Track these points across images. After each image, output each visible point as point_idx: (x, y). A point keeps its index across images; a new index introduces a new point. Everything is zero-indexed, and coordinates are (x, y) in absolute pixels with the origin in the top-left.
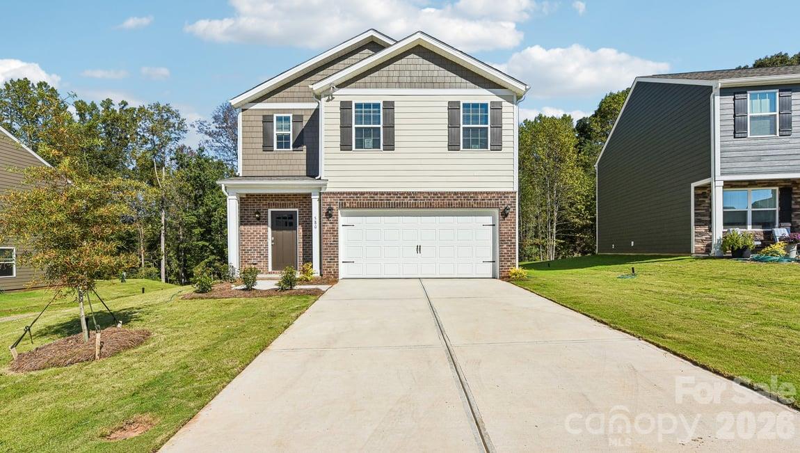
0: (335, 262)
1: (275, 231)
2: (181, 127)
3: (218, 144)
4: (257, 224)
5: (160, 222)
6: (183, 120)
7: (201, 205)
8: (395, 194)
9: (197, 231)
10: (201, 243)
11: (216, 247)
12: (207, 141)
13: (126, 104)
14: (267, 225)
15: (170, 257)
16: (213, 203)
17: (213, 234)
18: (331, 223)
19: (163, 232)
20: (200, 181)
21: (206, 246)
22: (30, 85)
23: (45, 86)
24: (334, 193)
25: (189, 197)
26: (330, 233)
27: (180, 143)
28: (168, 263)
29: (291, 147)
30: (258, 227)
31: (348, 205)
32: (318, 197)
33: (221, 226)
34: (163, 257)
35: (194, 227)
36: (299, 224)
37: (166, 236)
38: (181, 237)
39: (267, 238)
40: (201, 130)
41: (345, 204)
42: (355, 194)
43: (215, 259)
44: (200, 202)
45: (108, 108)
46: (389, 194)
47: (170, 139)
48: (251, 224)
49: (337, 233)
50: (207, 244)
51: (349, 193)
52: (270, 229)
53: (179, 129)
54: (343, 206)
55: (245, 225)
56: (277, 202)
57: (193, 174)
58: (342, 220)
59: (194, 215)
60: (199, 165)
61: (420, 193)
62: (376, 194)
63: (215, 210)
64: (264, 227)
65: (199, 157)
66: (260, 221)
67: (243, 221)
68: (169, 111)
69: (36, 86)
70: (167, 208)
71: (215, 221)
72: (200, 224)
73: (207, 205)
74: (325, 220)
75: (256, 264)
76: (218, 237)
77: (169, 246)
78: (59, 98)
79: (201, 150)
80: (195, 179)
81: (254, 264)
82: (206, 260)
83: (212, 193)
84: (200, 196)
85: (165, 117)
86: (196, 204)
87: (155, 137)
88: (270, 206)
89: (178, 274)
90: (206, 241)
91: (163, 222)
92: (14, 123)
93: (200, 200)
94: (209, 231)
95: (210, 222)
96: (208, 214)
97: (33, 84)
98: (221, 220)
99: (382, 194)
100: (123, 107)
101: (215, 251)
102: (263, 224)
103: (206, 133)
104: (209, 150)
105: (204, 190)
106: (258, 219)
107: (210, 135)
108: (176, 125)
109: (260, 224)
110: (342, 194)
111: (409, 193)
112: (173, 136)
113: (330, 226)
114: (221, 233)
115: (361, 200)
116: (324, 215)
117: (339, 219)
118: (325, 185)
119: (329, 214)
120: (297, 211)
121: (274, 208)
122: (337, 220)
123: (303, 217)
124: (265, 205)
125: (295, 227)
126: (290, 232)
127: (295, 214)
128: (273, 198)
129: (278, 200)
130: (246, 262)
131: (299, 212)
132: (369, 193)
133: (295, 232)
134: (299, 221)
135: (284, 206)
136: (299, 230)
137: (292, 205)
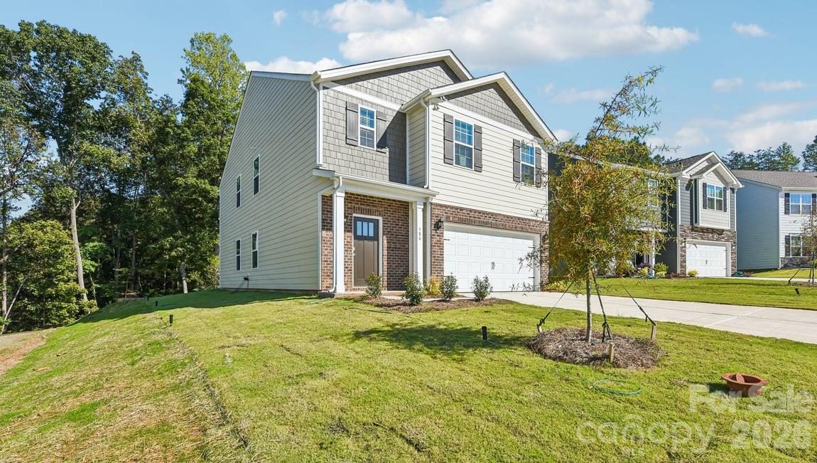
1: (356, 241)
8: (484, 213)
14: (352, 232)
18: (438, 236)
24: (441, 206)
26: (437, 246)
29: (375, 147)
31: (451, 219)
32: (422, 207)
36: (383, 234)
39: (352, 248)
41: (449, 217)
42: (457, 208)
46: (480, 212)
49: (443, 247)
51: (452, 207)
52: (353, 237)
54: (448, 220)
55: (328, 230)
58: (447, 234)
61: (500, 215)
62: (471, 211)
64: (349, 234)
67: (326, 225)
74: (434, 232)
88: (354, 210)
99: (475, 211)
102: (347, 231)
110: (446, 207)
111: (492, 214)
113: (438, 238)
115: (461, 215)
116: (433, 226)
117: (445, 232)
118: (435, 196)
119: (438, 226)
120: (380, 219)
121: (359, 213)
122: (442, 233)
123: (388, 227)
124: (350, 208)
125: (376, 238)
126: (371, 243)
127: (376, 222)
128: (358, 201)
129: (363, 205)
130: (328, 276)
131: (383, 221)
132: (467, 209)
133: (376, 242)
134: (383, 231)
135: (370, 212)
136: (383, 241)
137: (377, 213)
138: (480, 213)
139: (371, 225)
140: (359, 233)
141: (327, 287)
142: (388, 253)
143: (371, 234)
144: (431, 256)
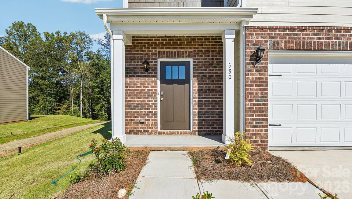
0: (263, 127)
1: (165, 85)
2: (90, 42)
3: (107, 50)
4: (145, 76)
5: (80, 86)
6: (91, 39)
7: (99, 78)
9: (96, 90)
10: (98, 96)
11: (105, 97)
12: (102, 48)
13: (66, 33)
14: (156, 77)
15: (85, 102)
16: (104, 77)
17: (104, 91)
18: (258, 71)
19: (81, 90)
20: (98, 66)
21: (101, 97)
22: (24, 24)
23: (31, 25)
24: (262, 28)
25: (93, 74)
26: (256, 86)
27: (90, 50)
28: (84, 105)
30: (146, 79)
31: (282, 45)
32: (234, 36)
33: (108, 88)
34: (82, 102)
35: (95, 88)
36: (194, 76)
37: (83, 92)
38: (90, 93)
39: (156, 93)
40: (99, 43)
41: (278, 43)
42: (292, 29)
43: (105, 103)
44: (98, 77)
45: (58, 35)
47: (85, 48)
48: (138, 76)
49: (267, 86)
50: (101, 96)
51: (284, 29)
52: (159, 82)
53: (89, 43)
54: (276, 47)
55: (131, 77)
56: (169, 50)
57: (94, 63)
58: (272, 68)
59: (96, 82)
60: (98, 58)
62: (321, 29)
63: (105, 80)
64: (153, 79)
65: (98, 55)
66: (148, 72)
67: (130, 73)
68: (84, 35)
69: (27, 25)
70: (84, 79)
71: (105, 85)
72: (98, 87)
73: (101, 78)
74: (249, 67)
75: (143, 123)
76: (107, 93)
77: (84, 97)
78: (37, 31)
79: (99, 51)
80: (96, 65)
81: (141, 123)
82: (101, 104)
83: (104, 72)
84: (98, 74)
85: (83, 37)
86: (96, 78)
87: (78, 47)
88: (160, 55)
89: (88, 110)
90: (101, 95)
91: (82, 86)
92: (17, 41)
93: (98, 75)
94: (102, 90)
95: (102, 86)
96: (102, 82)
97: (25, 24)
98: (108, 84)
100: (65, 35)
101: (105, 99)
102: (152, 76)
103: (101, 44)
104: (103, 52)
105: (100, 71)
106: (147, 70)
107: (103, 45)
108: (88, 41)
109: (148, 76)
110: (273, 29)
112: (87, 46)
113: (257, 74)
114: (108, 91)
115: (301, 38)
116: (248, 58)
117: (270, 66)
118: (251, 16)
119: (256, 57)
120: (191, 60)
121: (164, 57)
122: (267, 67)
123: (199, 67)
124: (155, 54)
125: (187, 81)
126: (182, 86)
127: (187, 64)
128: (164, 45)
129: (169, 48)
130: (132, 120)
131: (194, 62)
132: (312, 28)
133: (187, 85)
134: (194, 73)
135: (177, 55)
136: (194, 83)
137: (185, 55)
138: (339, 31)
139: (182, 68)
140: (168, 77)
141: (130, 131)
142: (199, 95)
143: (182, 77)
144: (245, 100)
